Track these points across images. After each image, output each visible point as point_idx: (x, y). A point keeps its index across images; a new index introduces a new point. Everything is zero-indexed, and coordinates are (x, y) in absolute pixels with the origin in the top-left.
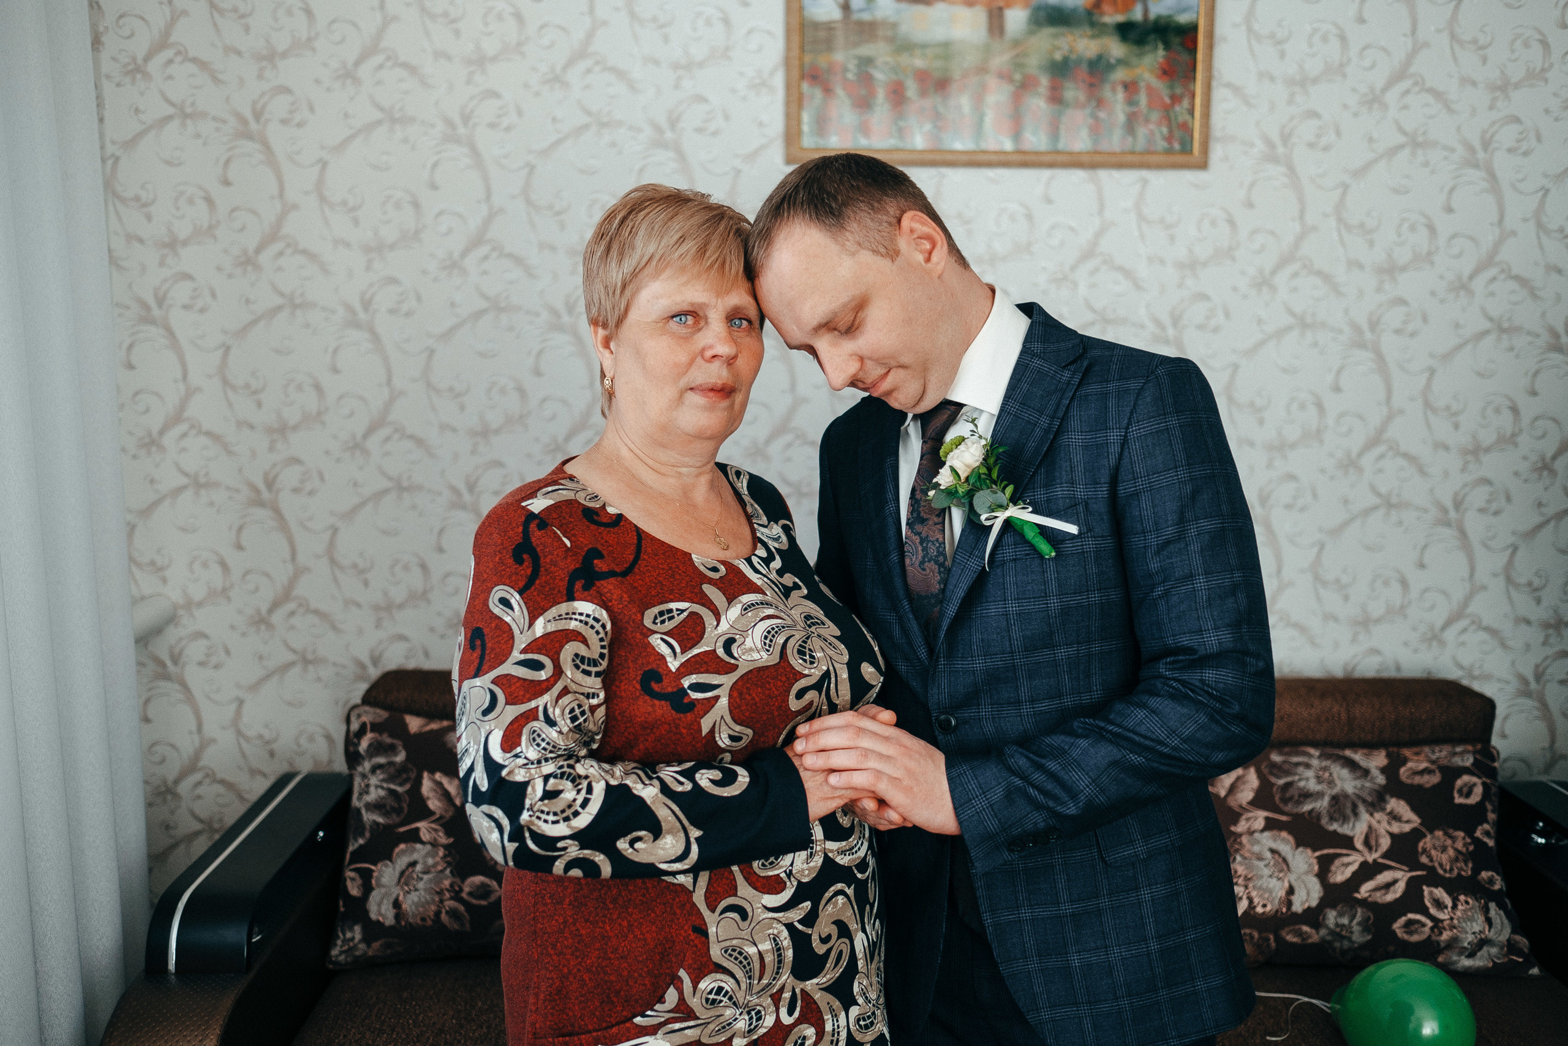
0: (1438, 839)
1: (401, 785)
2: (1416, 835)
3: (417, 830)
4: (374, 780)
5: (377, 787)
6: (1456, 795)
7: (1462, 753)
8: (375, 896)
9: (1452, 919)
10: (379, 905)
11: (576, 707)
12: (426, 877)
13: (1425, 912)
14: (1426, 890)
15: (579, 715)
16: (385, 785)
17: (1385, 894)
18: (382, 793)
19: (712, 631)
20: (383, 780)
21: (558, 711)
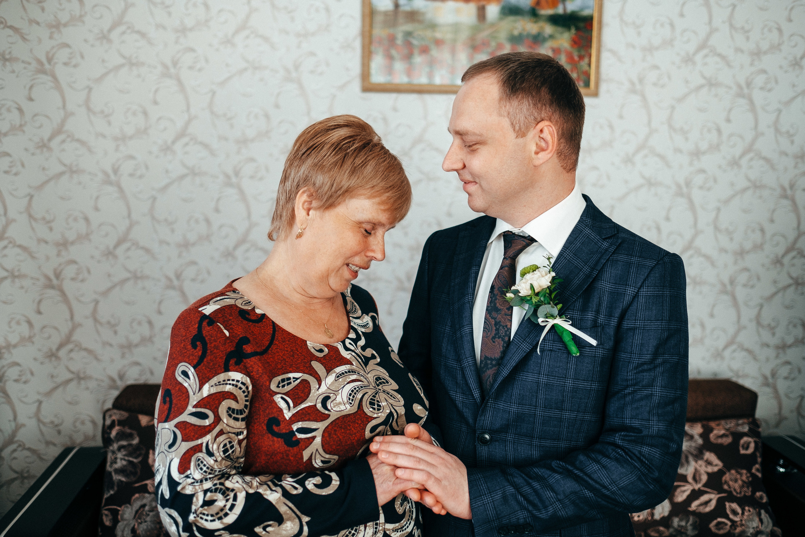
0: (733, 475)
1: (136, 458)
2: (721, 473)
3: (146, 485)
4: (119, 455)
5: (121, 459)
6: (741, 449)
7: (742, 424)
8: (120, 526)
9: (741, 520)
10: (123, 531)
11: (228, 443)
12: (151, 514)
13: (727, 517)
14: (727, 504)
15: (229, 448)
16: (126, 458)
17: (706, 507)
18: (124, 463)
19: (315, 392)
20: (124, 455)
21: (215, 446)
